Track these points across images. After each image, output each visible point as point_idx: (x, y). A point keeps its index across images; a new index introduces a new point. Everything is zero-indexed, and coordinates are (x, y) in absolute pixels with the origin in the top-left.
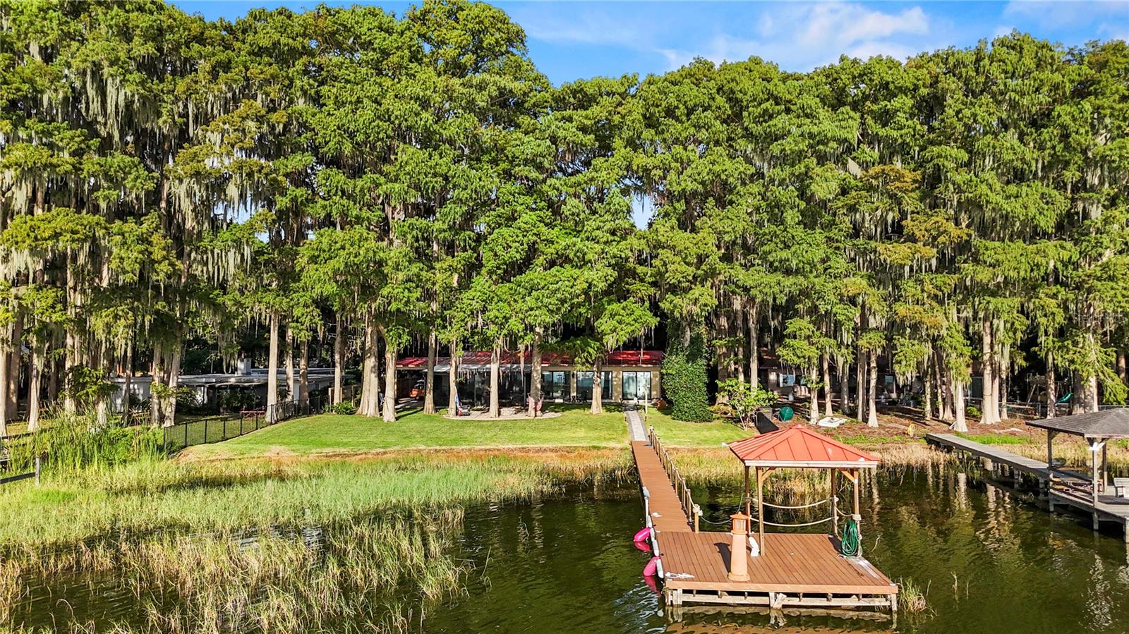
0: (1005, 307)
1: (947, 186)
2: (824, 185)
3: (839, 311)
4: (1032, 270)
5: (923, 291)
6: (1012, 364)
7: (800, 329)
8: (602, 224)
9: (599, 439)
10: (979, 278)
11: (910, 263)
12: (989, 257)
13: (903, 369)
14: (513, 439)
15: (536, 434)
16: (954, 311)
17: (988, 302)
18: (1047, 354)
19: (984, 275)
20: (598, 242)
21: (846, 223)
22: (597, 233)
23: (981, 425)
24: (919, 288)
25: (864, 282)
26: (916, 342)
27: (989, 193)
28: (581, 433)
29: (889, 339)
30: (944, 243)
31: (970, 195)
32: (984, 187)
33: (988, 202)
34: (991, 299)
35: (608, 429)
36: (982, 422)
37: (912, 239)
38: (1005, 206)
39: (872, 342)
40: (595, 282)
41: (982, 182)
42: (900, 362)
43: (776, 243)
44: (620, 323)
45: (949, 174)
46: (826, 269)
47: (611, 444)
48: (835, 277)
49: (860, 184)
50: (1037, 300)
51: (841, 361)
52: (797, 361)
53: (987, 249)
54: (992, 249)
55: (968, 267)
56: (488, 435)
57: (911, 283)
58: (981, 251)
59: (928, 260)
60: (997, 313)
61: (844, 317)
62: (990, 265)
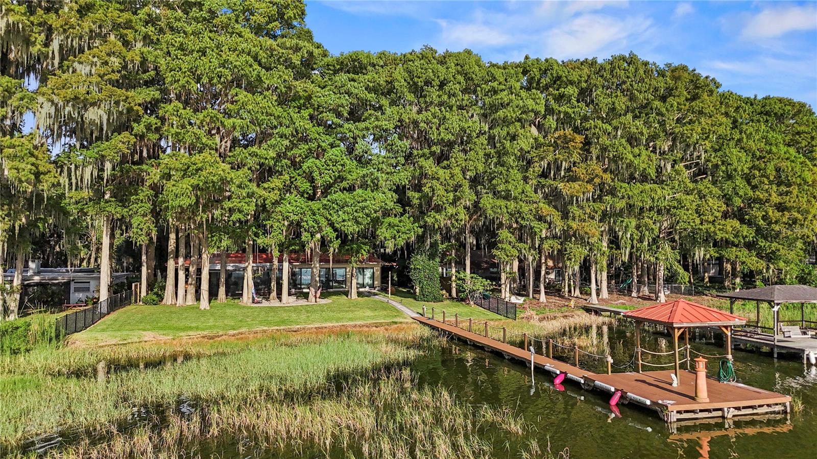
1: (596, 147)
3: (535, 226)
5: (585, 213)
7: (507, 237)
12: (622, 193)
19: (620, 204)
23: (602, 299)
24: (581, 211)
26: (579, 246)
30: (598, 183)
31: (615, 153)
32: (622, 149)
37: (577, 180)
41: (620, 145)
45: (600, 139)
48: (530, 203)
49: (547, 142)
51: (530, 259)
52: (507, 259)
54: (623, 188)
55: (609, 199)
57: (575, 208)
58: (618, 189)
62: (622, 198)
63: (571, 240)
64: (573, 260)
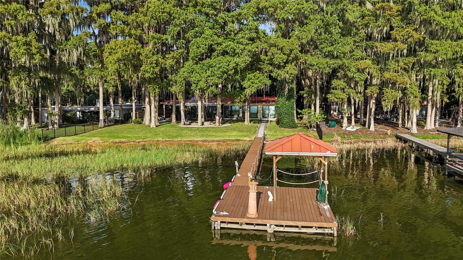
0: (440, 74)
1: (415, 13)
2: (352, 14)
3: (357, 76)
4: (454, 55)
5: (398, 66)
6: (442, 101)
7: (339, 85)
8: (244, 36)
9: (241, 136)
10: (427, 59)
11: (393, 52)
12: (433, 48)
13: (386, 104)
14: (203, 136)
15: (214, 134)
16: (415, 76)
17: (431, 71)
18: (459, 96)
19: (430, 57)
20: (242, 44)
21: (363, 33)
22: (242, 40)
23: (425, 130)
24: (397, 64)
25: (370, 62)
26: (394, 91)
27: (435, 15)
28: (235, 133)
29: (380, 89)
30: (411, 42)
31: (425, 17)
32: (433, 13)
33: (434, 20)
34: (433, 70)
35: (247, 132)
36: (425, 128)
37: (395, 40)
38: (443, 22)
39: (373, 91)
40: (239, 64)
41: (432, 10)
42: (385, 100)
43: (327, 43)
44: (252, 83)
45: (415, 7)
46: (351, 56)
47: (246, 139)
48: (356, 60)
49: (370, 13)
50: (455, 70)
51: (357, 100)
52: (336, 100)
53: (432, 44)
54: (434, 44)
55: (423, 54)
56: (192, 134)
57: (393, 62)
58: (429, 46)
59: (402, 51)
60: (434, 76)
61: (359, 79)
62: (433, 53)
63: (388, 86)
64: (387, 101)
